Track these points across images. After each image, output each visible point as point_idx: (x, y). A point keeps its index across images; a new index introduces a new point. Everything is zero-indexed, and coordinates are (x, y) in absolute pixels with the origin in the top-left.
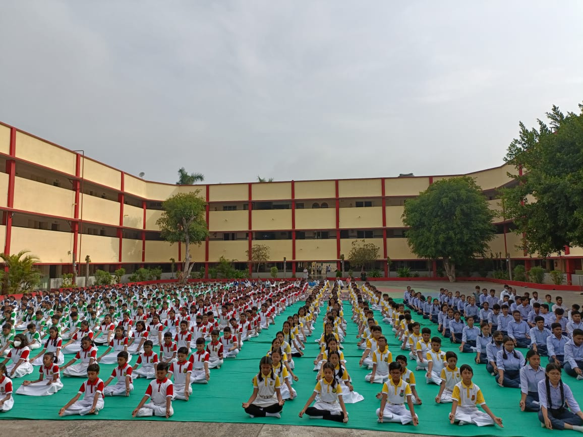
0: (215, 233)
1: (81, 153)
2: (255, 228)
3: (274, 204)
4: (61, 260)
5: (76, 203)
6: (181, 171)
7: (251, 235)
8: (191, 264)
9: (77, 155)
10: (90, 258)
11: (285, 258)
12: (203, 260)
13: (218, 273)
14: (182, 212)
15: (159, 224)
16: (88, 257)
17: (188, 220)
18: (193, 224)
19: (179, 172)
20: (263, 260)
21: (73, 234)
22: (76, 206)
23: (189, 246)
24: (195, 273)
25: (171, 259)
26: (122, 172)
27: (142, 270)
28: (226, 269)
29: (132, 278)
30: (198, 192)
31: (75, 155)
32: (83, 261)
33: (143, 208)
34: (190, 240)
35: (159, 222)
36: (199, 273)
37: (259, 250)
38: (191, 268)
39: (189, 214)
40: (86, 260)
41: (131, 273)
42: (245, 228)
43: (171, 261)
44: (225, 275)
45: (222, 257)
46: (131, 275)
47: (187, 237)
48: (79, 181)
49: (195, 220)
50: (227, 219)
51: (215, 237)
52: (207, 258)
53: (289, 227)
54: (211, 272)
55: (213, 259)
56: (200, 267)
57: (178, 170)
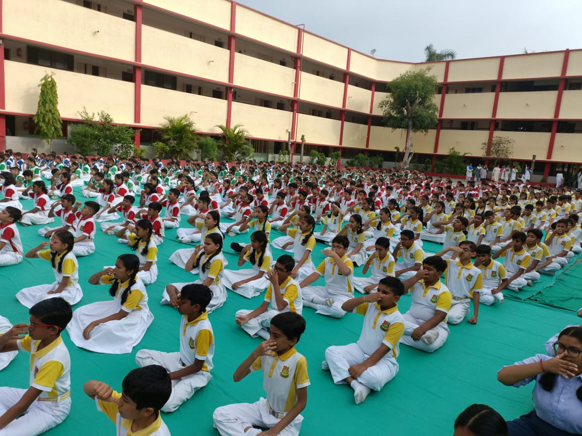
0: (451, 121)
1: (302, 27)
2: (500, 116)
3: (535, 84)
4: (279, 138)
5: (295, 81)
6: (428, 48)
7: (494, 125)
8: (410, 154)
9: (299, 29)
10: (305, 137)
11: (534, 156)
12: (430, 151)
13: (446, 168)
14: (405, 93)
15: (381, 107)
16: (303, 136)
17: (412, 102)
18: (417, 108)
19: (426, 49)
20: (503, 157)
21: (292, 113)
22: (295, 85)
23: (411, 134)
24: (419, 165)
25: (396, 148)
26: (349, 49)
27: (361, 155)
28: (455, 163)
29: (350, 162)
30: (430, 69)
31: (297, 31)
32: (299, 140)
33: (371, 90)
34: (413, 127)
35: (382, 105)
36: (423, 165)
37: (499, 143)
38: (410, 158)
39: (413, 96)
40: (302, 139)
41: (349, 158)
42: (488, 116)
43: (396, 150)
44: (452, 170)
45: (453, 149)
46: (349, 160)
47: (410, 123)
48: (300, 58)
49: (420, 103)
50: (465, 104)
51: (451, 125)
52: (436, 149)
53: (549, 116)
54: (436, 165)
55: (443, 151)
56: (425, 159)
57: (425, 47)
